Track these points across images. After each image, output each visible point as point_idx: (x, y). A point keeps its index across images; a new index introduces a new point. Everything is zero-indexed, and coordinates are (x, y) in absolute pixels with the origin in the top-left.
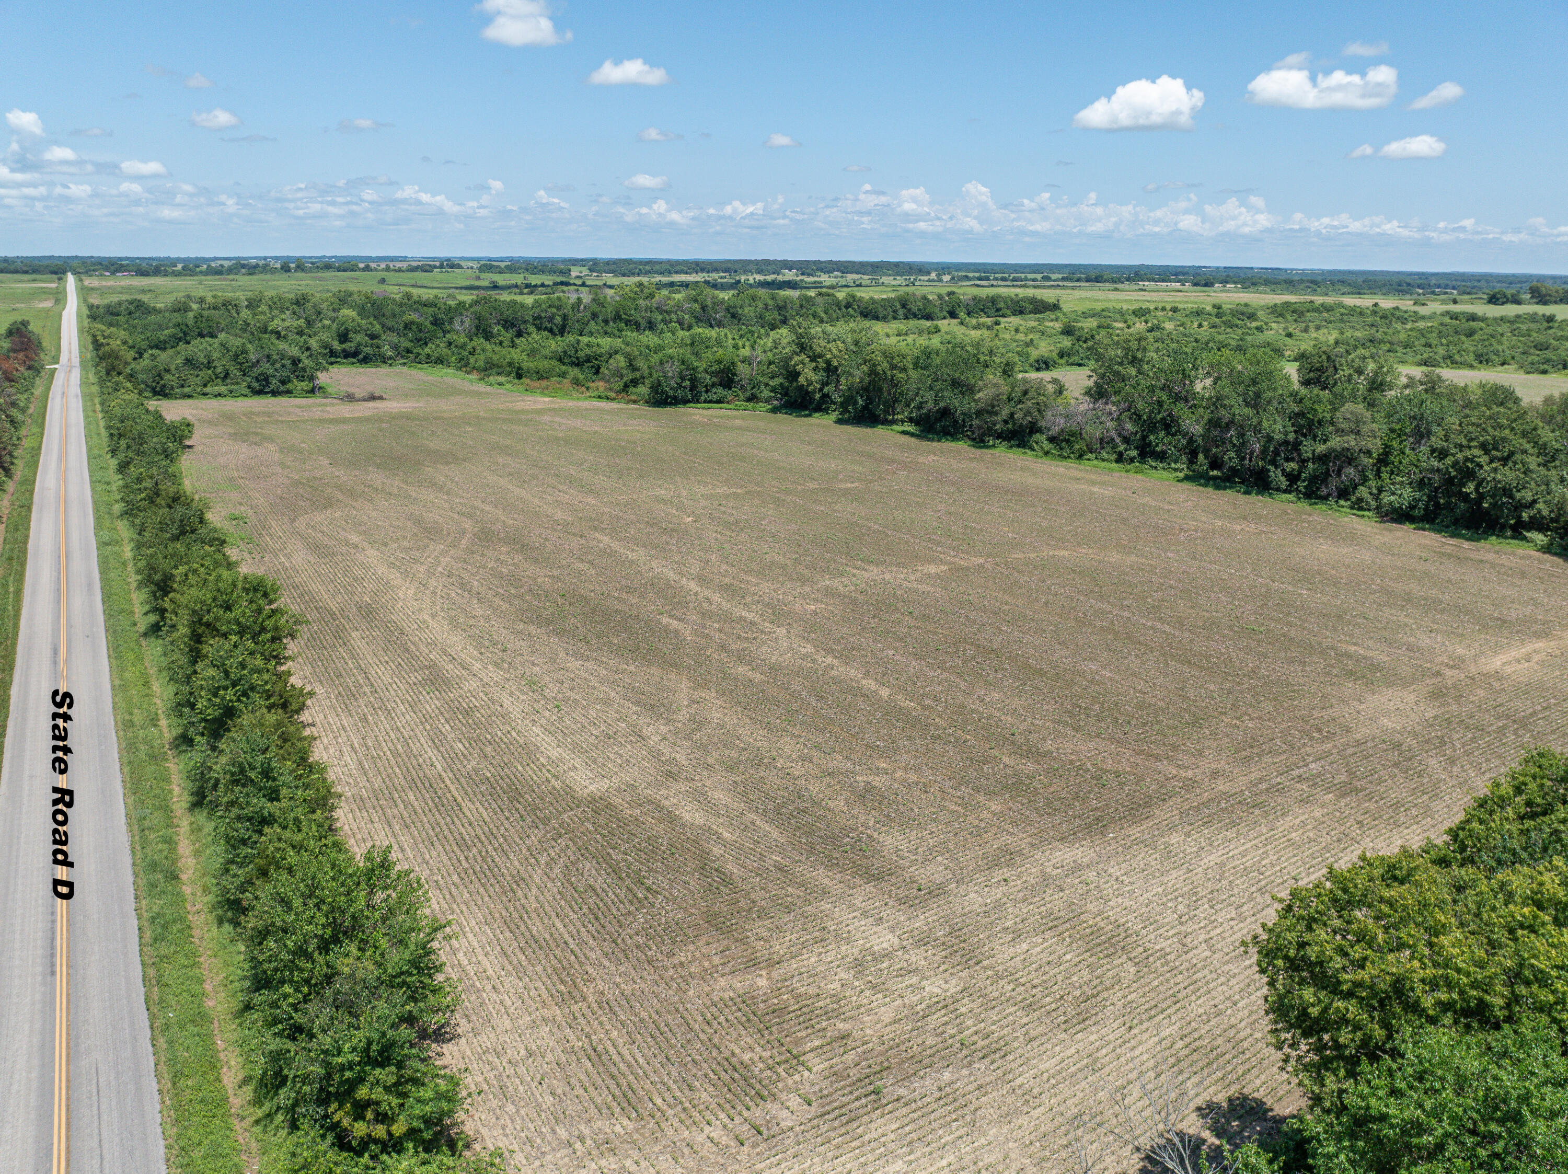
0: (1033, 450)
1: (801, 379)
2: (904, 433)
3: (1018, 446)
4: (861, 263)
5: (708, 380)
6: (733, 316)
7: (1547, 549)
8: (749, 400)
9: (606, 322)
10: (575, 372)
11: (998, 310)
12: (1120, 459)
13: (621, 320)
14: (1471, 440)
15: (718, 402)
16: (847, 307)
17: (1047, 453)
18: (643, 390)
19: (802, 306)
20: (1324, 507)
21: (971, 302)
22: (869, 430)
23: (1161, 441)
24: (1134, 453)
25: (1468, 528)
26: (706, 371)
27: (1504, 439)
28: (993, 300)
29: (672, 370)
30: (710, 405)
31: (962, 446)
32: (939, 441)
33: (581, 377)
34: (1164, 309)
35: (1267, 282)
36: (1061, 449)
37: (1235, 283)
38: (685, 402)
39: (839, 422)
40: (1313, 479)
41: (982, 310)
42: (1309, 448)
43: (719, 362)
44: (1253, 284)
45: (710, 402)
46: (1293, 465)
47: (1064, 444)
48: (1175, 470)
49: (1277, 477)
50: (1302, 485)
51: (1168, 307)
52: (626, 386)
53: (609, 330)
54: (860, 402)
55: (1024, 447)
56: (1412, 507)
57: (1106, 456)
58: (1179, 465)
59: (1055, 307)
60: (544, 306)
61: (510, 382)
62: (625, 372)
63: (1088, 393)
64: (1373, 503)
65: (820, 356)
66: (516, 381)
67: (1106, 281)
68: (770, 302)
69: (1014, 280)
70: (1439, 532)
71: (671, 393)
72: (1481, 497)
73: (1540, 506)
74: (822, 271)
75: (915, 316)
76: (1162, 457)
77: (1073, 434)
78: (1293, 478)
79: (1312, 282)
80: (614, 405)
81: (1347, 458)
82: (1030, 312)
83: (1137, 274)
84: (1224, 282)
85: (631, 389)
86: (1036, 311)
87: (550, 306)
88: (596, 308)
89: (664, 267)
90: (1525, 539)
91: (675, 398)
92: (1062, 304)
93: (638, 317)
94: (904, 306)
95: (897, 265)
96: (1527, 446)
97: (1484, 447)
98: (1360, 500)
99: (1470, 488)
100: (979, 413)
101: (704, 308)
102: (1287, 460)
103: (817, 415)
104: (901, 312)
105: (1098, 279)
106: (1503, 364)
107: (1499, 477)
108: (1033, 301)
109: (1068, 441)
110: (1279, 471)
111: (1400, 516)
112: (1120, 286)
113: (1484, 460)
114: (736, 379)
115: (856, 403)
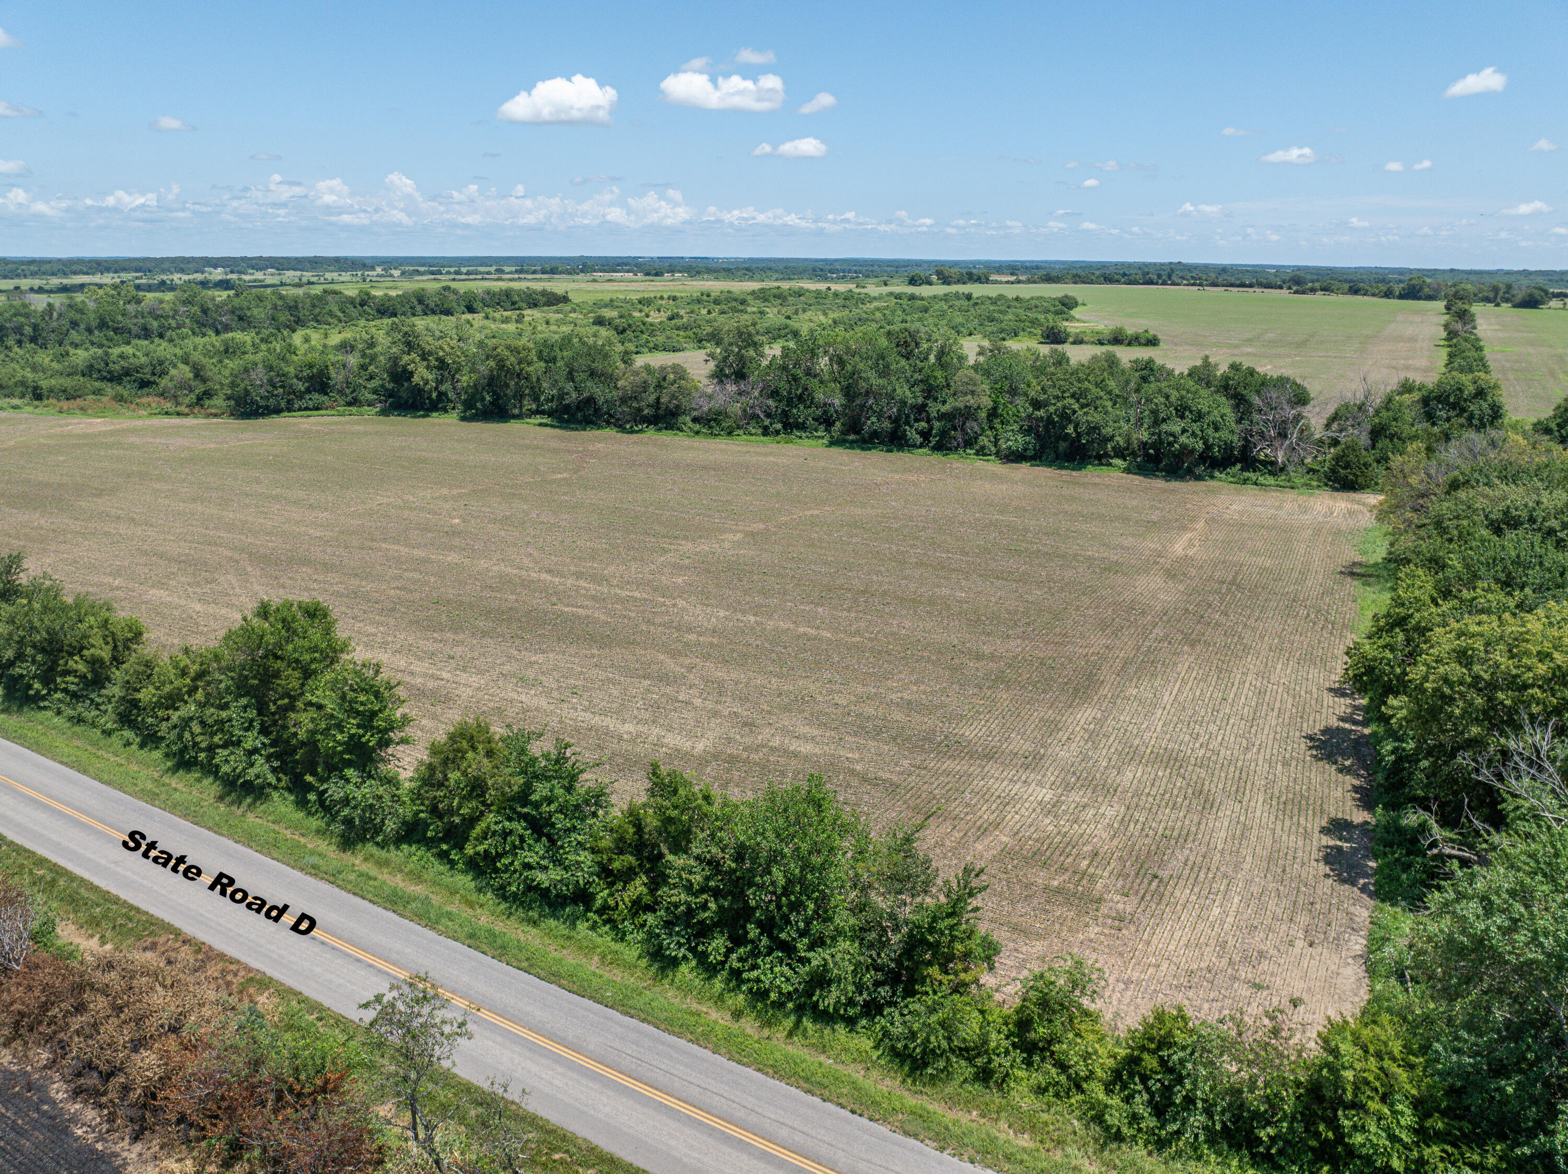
0: (682, 431)
1: (416, 379)
2: (540, 425)
3: (666, 428)
4: (296, 259)
5: (301, 386)
6: (241, 318)
7: (1128, 471)
8: (349, 404)
9: (89, 330)
10: (110, 389)
11: (514, 303)
12: (766, 432)
13: (108, 327)
14: (1064, 392)
15: (317, 409)
16: (362, 305)
17: (697, 433)
18: (219, 402)
19: (314, 306)
20: (956, 456)
21: (486, 296)
22: (502, 425)
23: (800, 413)
24: (779, 426)
25: (1068, 461)
26: (297, 377)
27: (1087, 390)
28: (508, 293)
29: (260, 375)
30: (309, 413)
31: (610, 432)
32: (585, 430)
33: (125, 393)
34: (662, 298)
35: (709, 271)
36: (710, 427)
37: (680, 272)
38: (278, 411)
39: (463, 419)
40: (943, 434)
41: (498, 304)
42: (934, 408)
43: (311, 366)
45: (307, 409)
46: (923, 425)
47: (713, 424)
48: (819, 437)
49: (912, 435)
50: (934, 441)
51: (665, 296)
52: (199, 399)
53: (95, 340)
54: (488, 398)
55: (672, 429)
56: (1025, 450)
57: (753, 431)
58: (819, 434)
59: (565, 299)
60: (7, 315)
61: (28, 404)
62: (193, 383)
63: (713, 376)
64: (993, 449)
65: (430, 353)
66: (36, 403)
67: (561, 273)
68: (280, 303)
69: (468, 273)
70: (1050, 466)
71: (262, 403)
72: (1079, 435)
73: (1118, 438)
74: (253, 268)
75: (434, 312)
76: (802, 427)
77: (719, 413)
78: (926, 435)
79: (747, 269)
80: (190, 421)
81: (968, 413)
82: (544, 305)
83: (584, 265)
84: (672, 271)
85: (207, 403)
86: (549, 303)
87: (15, 315)
88: (73, 314)
89: (56, 267)
90: (1110, 465)
91: (267, 407)
92: (571, 296)
93: (129, 323)
94: (421, 302)
95: (337, 260)
96: (1102, 394)
97: (1073, 396)
98: (983, 448)
99: (1070, 430)
100: (623, 400)
101: (205, 311)
102: (916, 420)
103: (435, 414)
105: (553, 271)
106: (970, 334)
107: (1090, 418)
108: (544, 293)
109: (715, 420)
110: (913, 431)
111: (1014, 457)
112: (576, 277)
113: (1076, 406)
114: (331, 383)
115: (483, 399)
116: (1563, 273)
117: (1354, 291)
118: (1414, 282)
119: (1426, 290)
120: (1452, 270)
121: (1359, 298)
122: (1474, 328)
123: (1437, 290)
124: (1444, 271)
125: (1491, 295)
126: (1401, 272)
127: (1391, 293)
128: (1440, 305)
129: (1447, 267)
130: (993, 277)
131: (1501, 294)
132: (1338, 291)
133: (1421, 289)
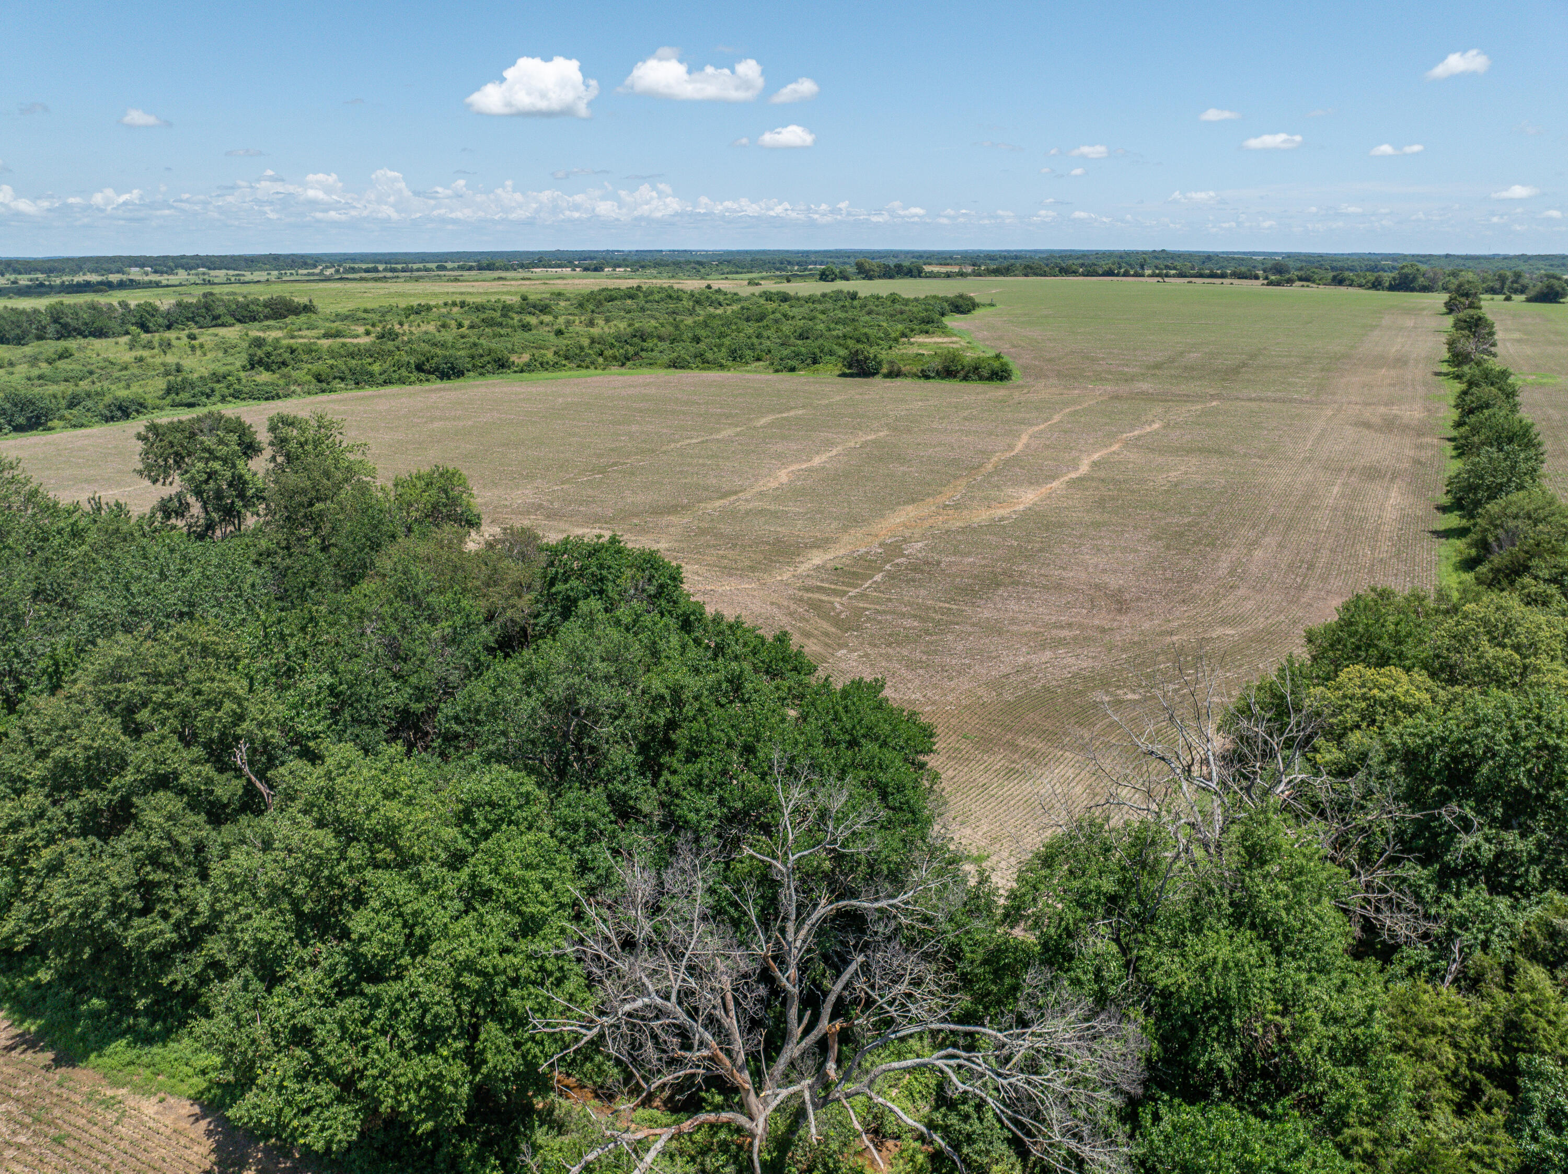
37: (626, 266)
44: (643, 267)
59: (308, 309)
84: (616, 266)
104: (51, 330)
105: (490, 267)
116: (1564, 257)
117: (1339, 281)
118: (1405, 270)
119: (1421, 280)
120: (1447, 256)
121: (1342, 289)
122: (1494, 345)
123: (1434, 280)
124: (1440, 257)
125: (1497, 285)
126: (1394, 258)
127: (1380, 283)
128: (1440, 299)
129: (1443, 252)
130: (928, 268)
131: (1508, 283)
132: (1322, 281)
133: (1415, 279)
